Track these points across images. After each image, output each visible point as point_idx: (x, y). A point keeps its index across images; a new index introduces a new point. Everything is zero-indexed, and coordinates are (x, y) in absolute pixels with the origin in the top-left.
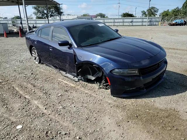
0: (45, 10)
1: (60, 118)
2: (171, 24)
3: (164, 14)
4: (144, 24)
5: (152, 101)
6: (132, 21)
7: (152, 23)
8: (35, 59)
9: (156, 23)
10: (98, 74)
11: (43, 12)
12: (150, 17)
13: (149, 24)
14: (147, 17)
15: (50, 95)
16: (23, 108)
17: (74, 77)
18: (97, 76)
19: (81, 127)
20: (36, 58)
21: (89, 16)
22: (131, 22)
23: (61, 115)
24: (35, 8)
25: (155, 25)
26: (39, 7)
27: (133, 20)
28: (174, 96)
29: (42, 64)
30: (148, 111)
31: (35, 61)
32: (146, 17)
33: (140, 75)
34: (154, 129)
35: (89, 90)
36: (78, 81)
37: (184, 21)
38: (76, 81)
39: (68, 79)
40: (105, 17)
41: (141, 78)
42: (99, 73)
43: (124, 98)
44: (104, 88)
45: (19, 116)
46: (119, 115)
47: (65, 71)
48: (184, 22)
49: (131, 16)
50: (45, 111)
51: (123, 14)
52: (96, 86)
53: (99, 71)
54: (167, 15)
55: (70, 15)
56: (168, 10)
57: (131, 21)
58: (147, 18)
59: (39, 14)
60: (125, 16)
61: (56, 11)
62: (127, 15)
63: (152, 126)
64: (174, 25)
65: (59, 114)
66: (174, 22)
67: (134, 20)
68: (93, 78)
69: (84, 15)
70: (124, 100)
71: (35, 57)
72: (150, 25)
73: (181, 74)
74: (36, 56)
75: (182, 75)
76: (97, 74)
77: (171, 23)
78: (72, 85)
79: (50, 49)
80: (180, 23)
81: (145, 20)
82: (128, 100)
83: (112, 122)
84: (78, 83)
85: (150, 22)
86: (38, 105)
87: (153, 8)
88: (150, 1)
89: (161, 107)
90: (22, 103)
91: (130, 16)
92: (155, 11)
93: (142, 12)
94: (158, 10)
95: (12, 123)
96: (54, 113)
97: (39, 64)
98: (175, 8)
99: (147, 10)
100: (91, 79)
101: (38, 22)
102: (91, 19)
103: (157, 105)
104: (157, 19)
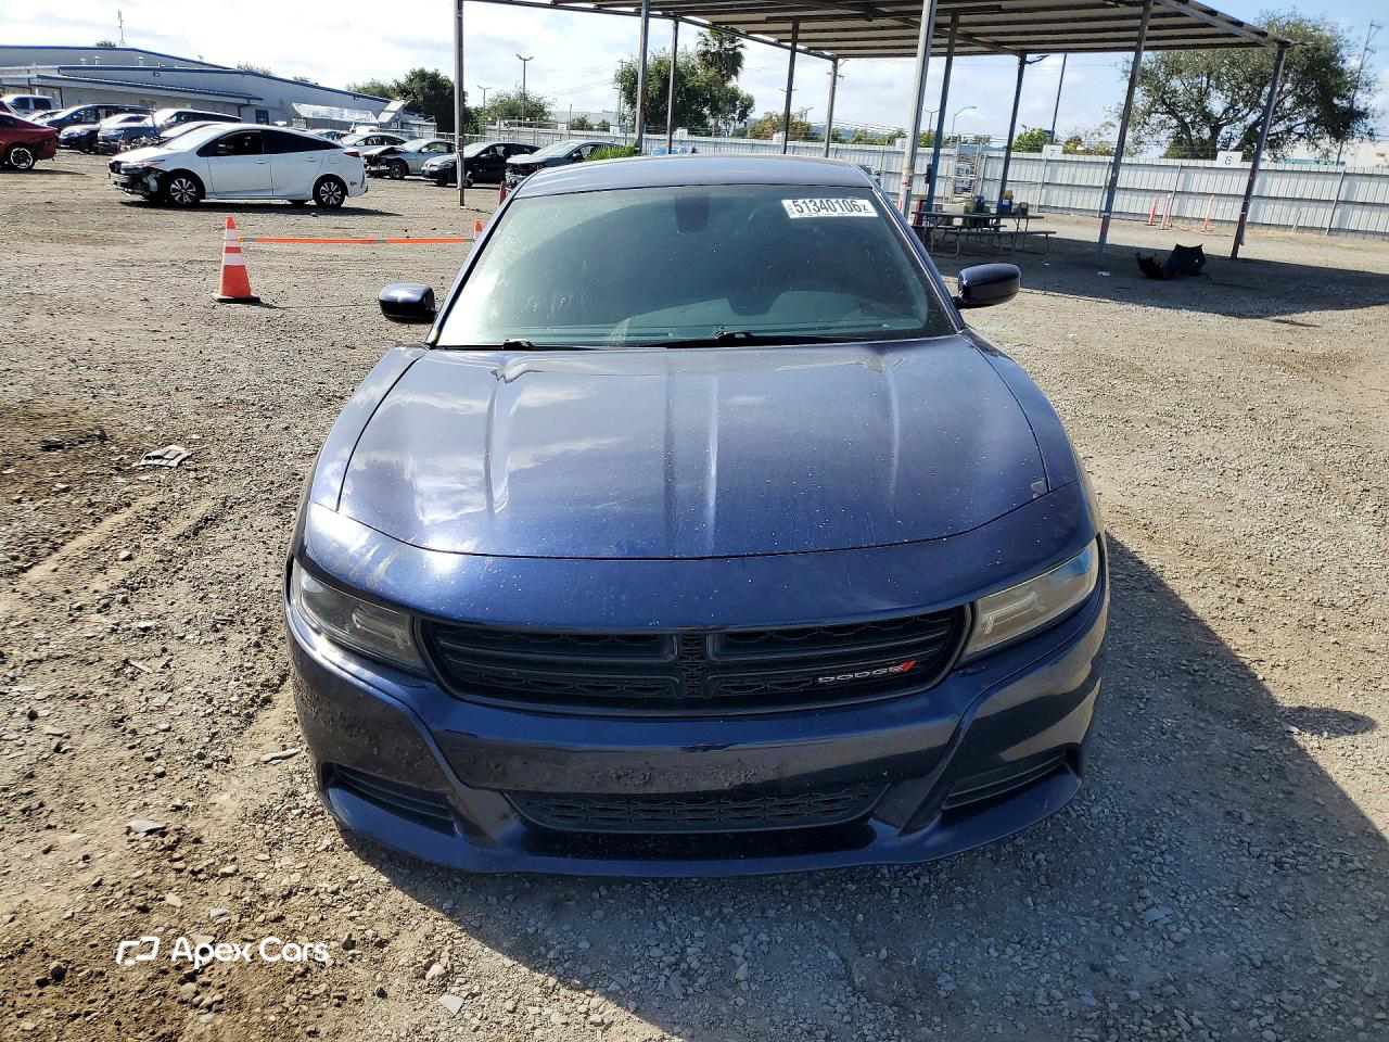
11: (1199, 105)
24: (1142, 76)
33: (437, 680)
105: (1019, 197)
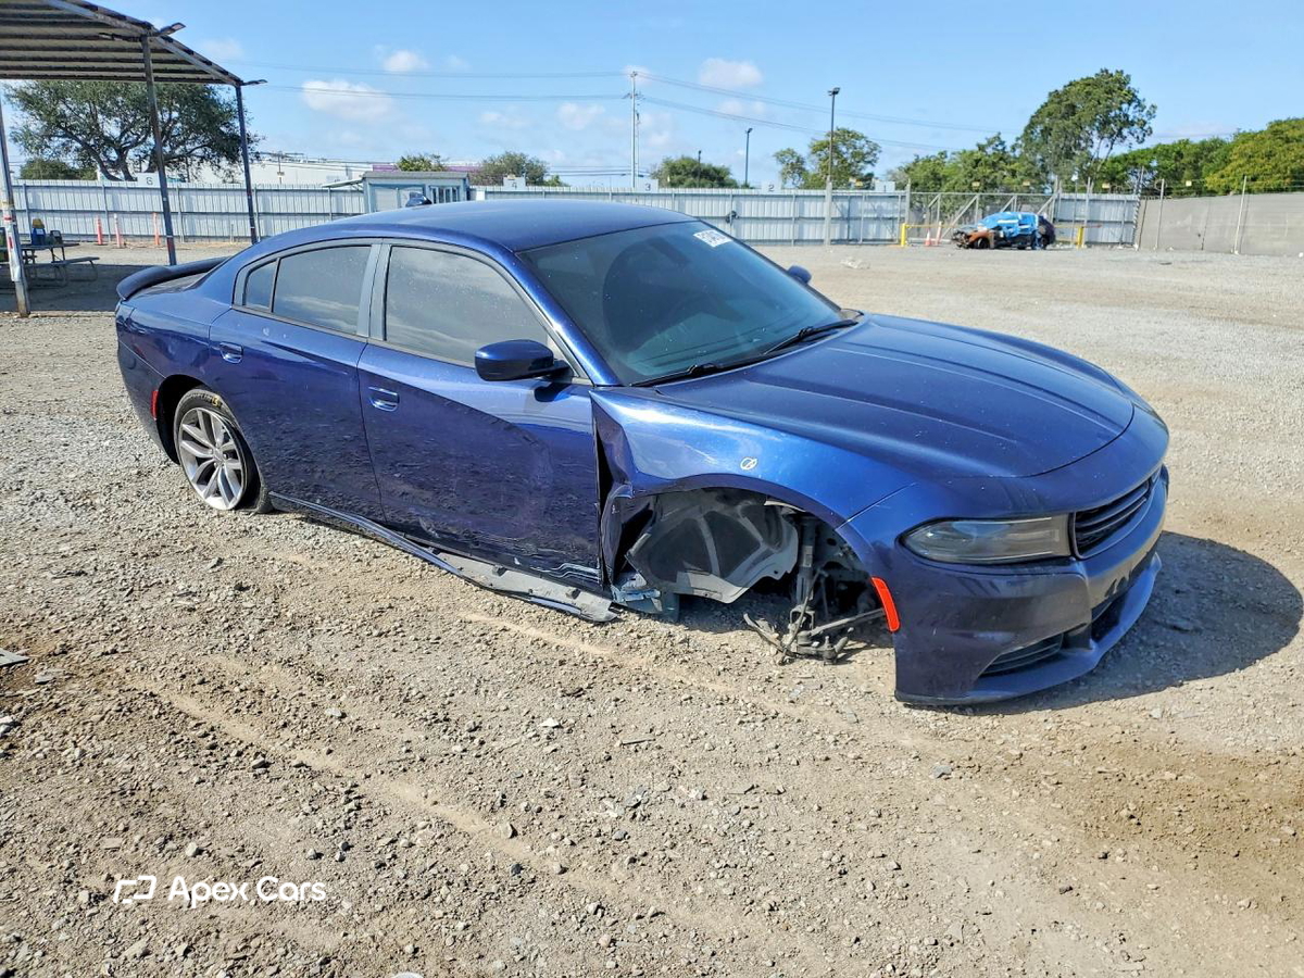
0: (109, 116)
1: (654, 882)
2: (968, 237)
3: (920, 175)
4: (810, 232)
5: (1156, 713)
6: (734, 215)
7: (857, 229)
8: (204, 478)
9: (879, 228)
10: (763, 563)
11: (94, 129)
12: (839, 192)
13: (841, 232)
14: (827, 192)
15: (479, 736)
16: (347, 847)
17: (575, 595)
18: (755, 576)
19: (833, 928)
20: (211, 469)
21: (440, 168)
22: (727, 219)
23: (645, 860)
24: (28, 101)
25: (876, 241)
26: (59, 96)
27: (738, 205)
28: (1249, 670)
29: (270, 510)
30: (1169, 775)
31: (201, 491)
32: (819, 192)
33: (1073, 554)
34: (1280, 881)
35: (726, 676)
36: (616, 620)
37: (1043, 221)
38: (602, 618)
39: (540, 612)
40: (541, 183)
41: (1080, 568)
42: (766, 555)
43: (978, 708)
44: (818, 656)
45: (347, 905)
46: (1025, 823)
47: (489, 552)
48: (1043, 229)
49: (715, 177)
50: (520, 850)
51: (667, 163)
52: (754, 644)
53: (769, 542)
54: (937, 180)
55: (292, 160)
56: (944, 154)
57: (727, 212)
58: (828, 198)
59: (57, 142)
60: (676, 178)
61: (193, 128)
62: (695, 174)
63: (1260, 870)
64: (983, 243)
65: (633, 860)
66: (982, 227)
67: (748, 208)
68: (730, 593)
69: (408, 165)
70: (986, 720)
71: (200, 461)
72: (847, 241)
73: (1201, 543)
74: (215, 453)
75: (1212, 543)
76: (754, 564)
77: (969, 232)
78: (593, 650)
79: (378, 404)
80: (1016, 230)
81: (812, 209)
82: (1012, 720)
83: (1011, 871)
84: (618, 631)
85: (847, 218)
86: (440, 810)
87: (847, 136)
88: (835, 93)
89: (1228, 743)
90: (306, 808)
91: (712, 179)
92: (861, 157)
93: (780, 156)
94: (875, 147)
95: (327, 961)
96: (587, 854)
97: (241, 513)
98: (984, 142)
99: (817, 148)
100: (715, 596)
101: (47, 200)
102: (463, 194)
103: (1197, 736)
104: (885, 204)
105: (51, 225)
